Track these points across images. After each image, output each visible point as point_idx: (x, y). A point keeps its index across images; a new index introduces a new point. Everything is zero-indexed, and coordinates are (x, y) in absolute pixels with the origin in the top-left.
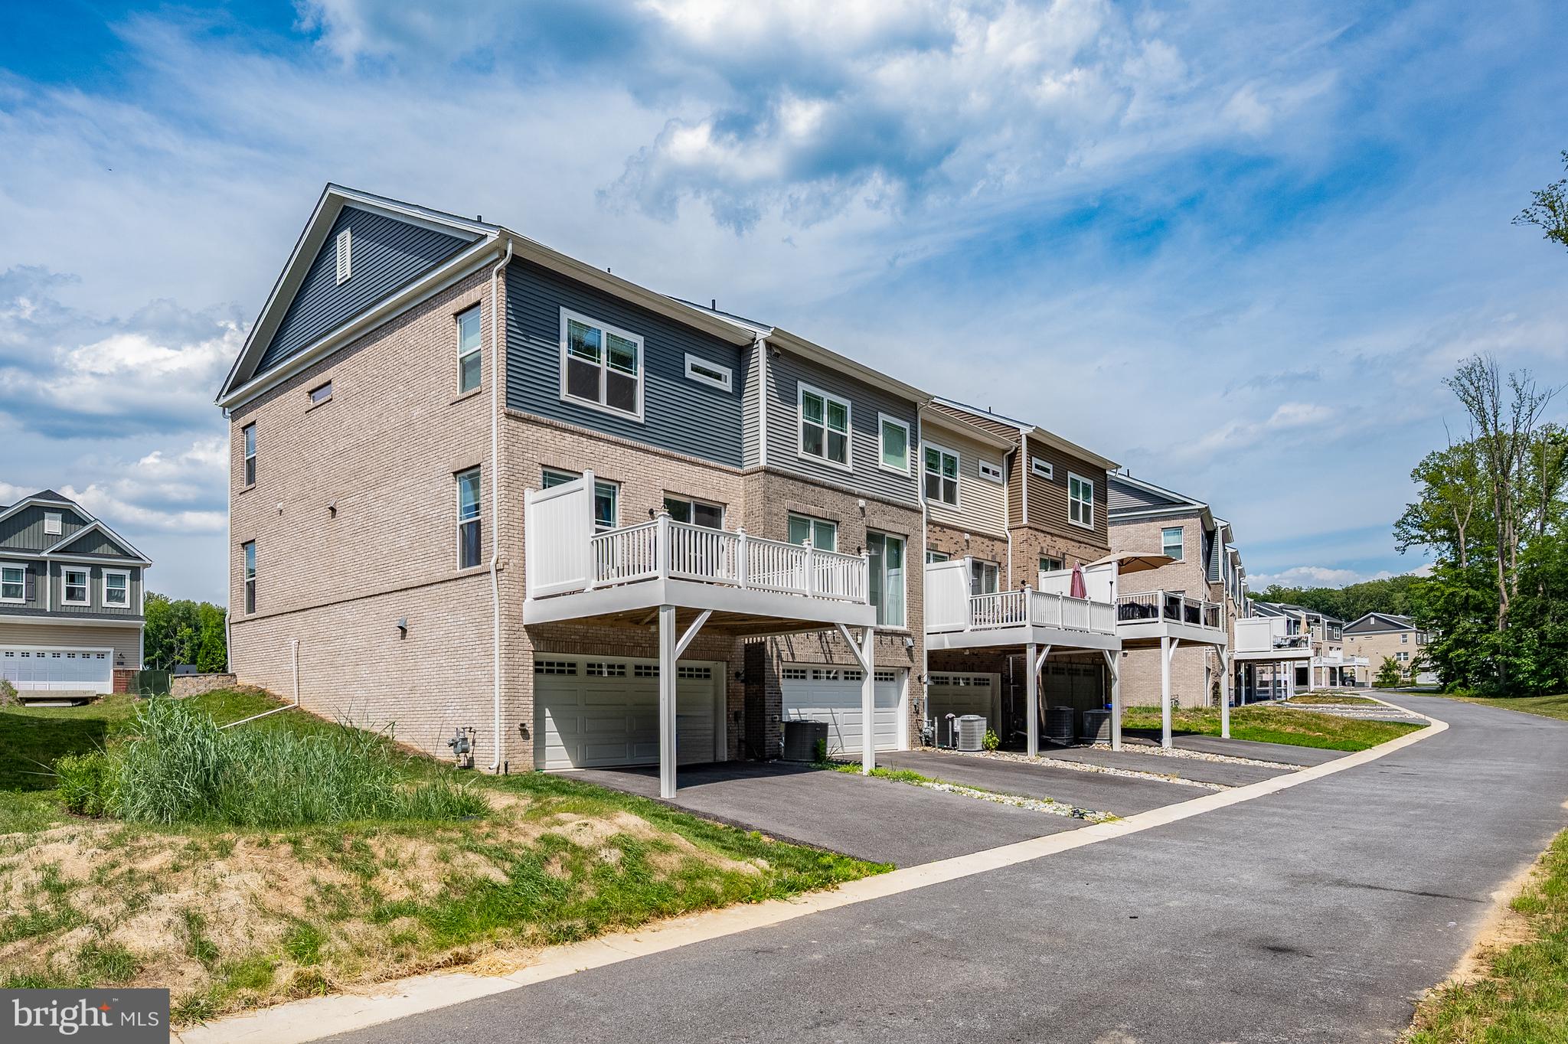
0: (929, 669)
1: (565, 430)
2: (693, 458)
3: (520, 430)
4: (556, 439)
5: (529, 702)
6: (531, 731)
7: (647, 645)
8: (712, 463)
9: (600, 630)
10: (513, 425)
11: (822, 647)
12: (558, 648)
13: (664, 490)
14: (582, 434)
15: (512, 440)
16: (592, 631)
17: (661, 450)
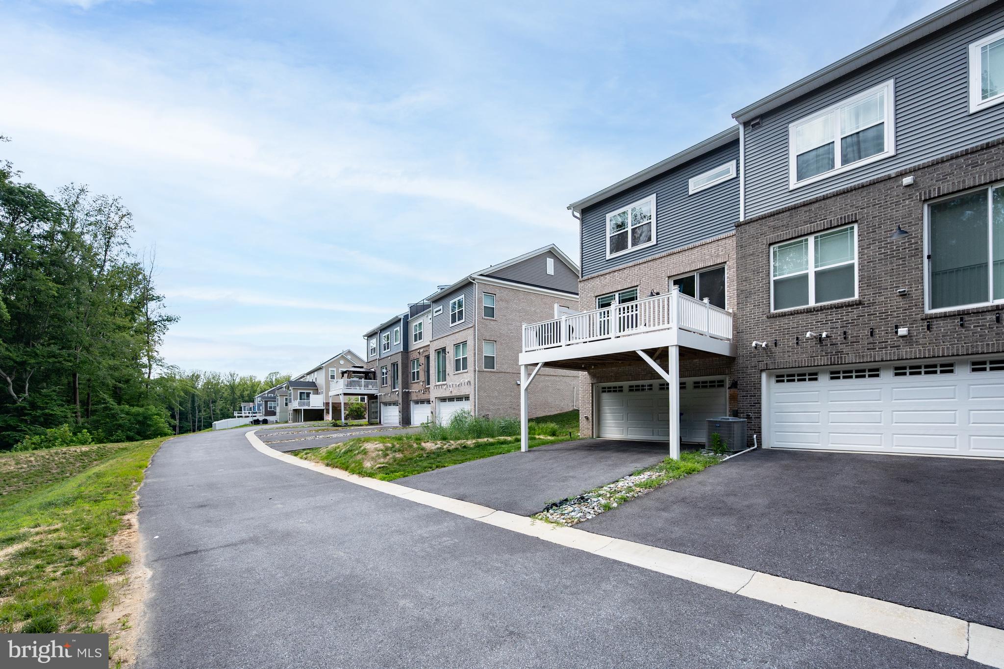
1: (606, 274)
3: (585, 286)
4: (602, 281)
5: (590, 407)
6: (590, 419)
8: (709, 240)
11: (824, 350)
13: (668, 277)
14: (614, 272)
15: (582, 291)
17: (664, 254)
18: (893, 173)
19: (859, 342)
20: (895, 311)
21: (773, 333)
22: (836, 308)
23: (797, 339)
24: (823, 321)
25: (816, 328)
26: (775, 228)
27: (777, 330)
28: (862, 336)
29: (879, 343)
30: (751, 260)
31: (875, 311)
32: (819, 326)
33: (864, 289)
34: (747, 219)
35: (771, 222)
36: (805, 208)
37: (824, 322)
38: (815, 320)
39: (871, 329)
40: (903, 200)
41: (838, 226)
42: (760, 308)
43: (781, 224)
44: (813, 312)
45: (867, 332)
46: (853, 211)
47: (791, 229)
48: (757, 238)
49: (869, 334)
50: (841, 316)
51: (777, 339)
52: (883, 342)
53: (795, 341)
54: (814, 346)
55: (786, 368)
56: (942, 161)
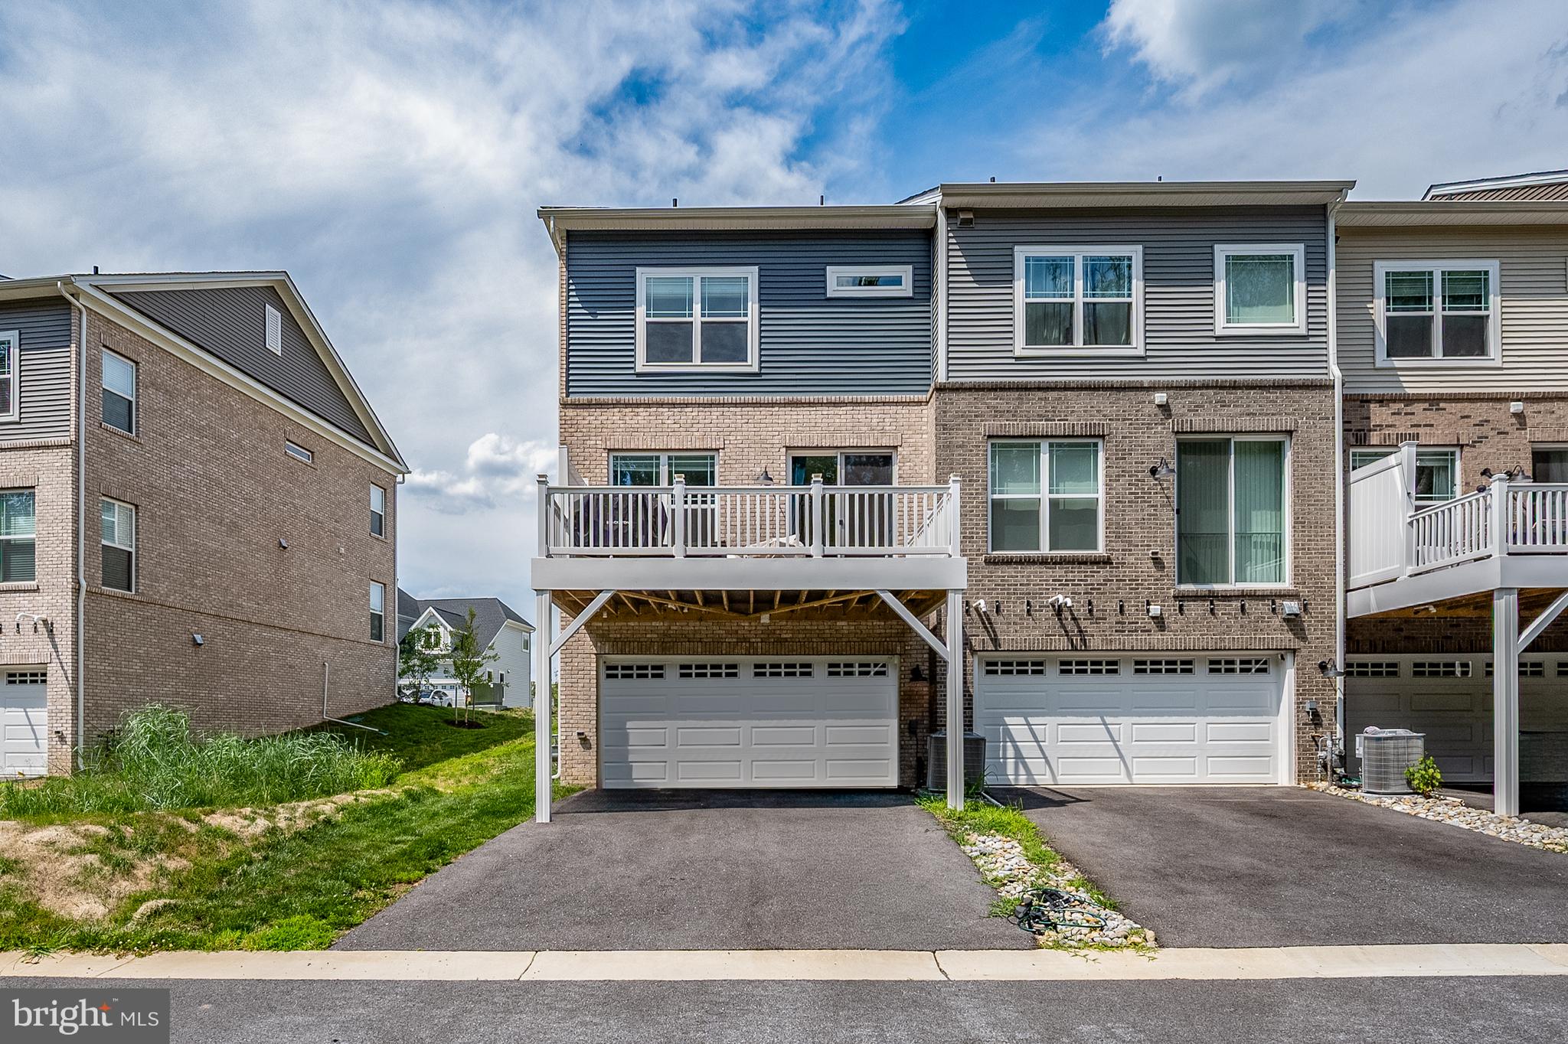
0: (1348, 650)
1: (638, 405)
2: (833, 398)
3: (579, 418)
4: (627, 418)
5: (590, 710)
6: (593, 740)
7: (759, 640)
8: (867, 398)
9: (688, 625)
10: (571, 414)
11: (1063, 626)
12: (627, 650)
13: (787, 447)
14: (662, 405)
15: (570, 430)
16: (675, 628)
17: (778, 398)
18: (1146, 381)
19: (1105, 619)
20: (1146, 580)
21: (993, 589)
22: (1079, 563)
23: (1029, 604)
24: (1062, 580)
25: (1053, 589)
26: (998, 413)
27: (999, 585)
28: (1110, 610)
29: (1129, 623)
30: (960, 455)
31: (1123, 576)
32: (1057, 587)
33: (1112, 541)
34: (950, 380)
35: (992, 400)
36: (1040, 394)
37: (1064, 582)
38: (1051, 576)
39: (1121, 601)
40: (1156, 424)
41: (1081, 436)
42: (973, 542)
43: (1005, 407)
44: (1049, 563)
45: (1115, 605)
46: (1100, 420)
47: (1020, 421)
48: (969, 421)
49: (1118, 608)
50: (1085, 576)
51: (1000, 600)
52: (1133, 623)
53: (1025, 607)
54: (1050, 619)
55: (1012, 651)
56: (1193, 387)
